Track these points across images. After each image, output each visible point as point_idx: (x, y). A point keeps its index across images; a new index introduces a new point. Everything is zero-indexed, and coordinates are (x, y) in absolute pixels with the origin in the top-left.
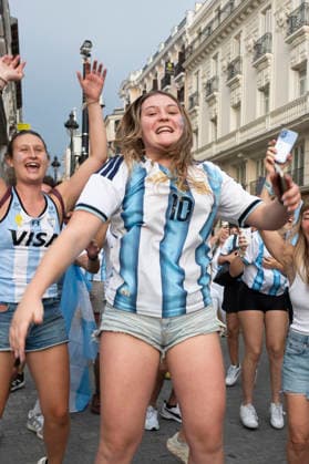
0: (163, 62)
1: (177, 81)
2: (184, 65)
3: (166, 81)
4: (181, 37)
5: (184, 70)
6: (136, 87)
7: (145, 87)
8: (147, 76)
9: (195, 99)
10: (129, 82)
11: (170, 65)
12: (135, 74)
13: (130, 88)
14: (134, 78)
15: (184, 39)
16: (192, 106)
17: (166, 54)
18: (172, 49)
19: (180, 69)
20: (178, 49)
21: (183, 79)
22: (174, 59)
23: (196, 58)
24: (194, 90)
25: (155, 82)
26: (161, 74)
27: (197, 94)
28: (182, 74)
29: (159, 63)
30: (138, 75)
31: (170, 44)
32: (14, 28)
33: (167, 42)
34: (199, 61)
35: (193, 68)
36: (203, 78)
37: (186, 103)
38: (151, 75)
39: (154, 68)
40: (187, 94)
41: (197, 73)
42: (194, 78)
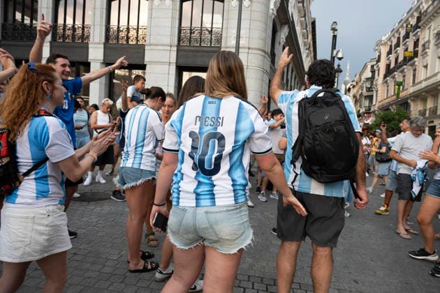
0: (405, 25)
1: (414, 35)
2: (420, 24)
3: (407, 36)
4: (419, 7)
5: (420, 28)
6: (385, 44)
7: (392, 42)
8: (394, 35)
9: (426, 45)
10: (381, 41)
11: (409, 26)
12: (385, 35)
13: (382, 44)
14: (384, 38)
15: (421, 7)
16: (424, 50)
17: (407, 19)
18: (412, 16)
19: (417, 27)
20: (416, 15)
21: (419, 33)
22: (413, 22)
23: (429, 18)
24: (426, 39)
25: (399, 38)
26: (403, 32)
27: (429, 41)
28: (418, 30)
29: (402, 26)
30: (387, 36)
31: (411, 13)
32: (313, 24)
34: (432, 19)
35: (427, 25)
36: (433, 30)
37: (420, 49)
38: (396, 34)
39: (398, 30)
40: (421, 43)
41: (430, 28)
42: (427, 31)
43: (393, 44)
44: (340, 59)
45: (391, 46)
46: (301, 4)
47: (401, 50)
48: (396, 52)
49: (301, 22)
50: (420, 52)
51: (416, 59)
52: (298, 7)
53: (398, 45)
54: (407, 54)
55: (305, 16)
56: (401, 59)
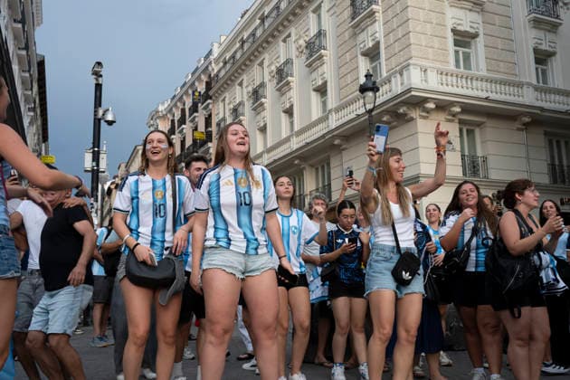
0: (190, 92)
1: (205, 108)
2: (211, 93)
3: (194, 109)
4: (207, 67)
5: (211, 98)
6: (164, 117)
7: (174, 116)
8: (175, 105)
10: (158, 112)
11: (197, 94)
12: (163, 103)
13: (159, 117)
14: (161, 108)
15: (210, 68)
17: (193, 84)
18: (199, 79)
19: (206, 96)
20: (204, 78)
21: (210, 106)
22: (201, 88)
23: (222, 86)
24: (221, 116)
25: (183, 111)
26: (189, 102)
27: (224, 119)
28: (209, 101)
29: (186, 93)
30: (166, 105)
31: (197, 74)
32: (41, 64)
33: (193, 74)
34: (225, 88)
35: (220, 94)
36: (229, 104)
37: (214, 129)
38: (179, 104)
39: (181, 97)
40: (215, 120)
41: (224, 100)
42: (221, 105)
43: (176, 119)
44: (110, 123)
45: (173, 121)
46: (20, 26)
47: (187, 128)
48: (181, 132)
49: (20, 58)
50: (214, 134)
51: (210, 144)
52: (13, 29)
53: (182, 121)
54: (197, 135)
55: (27, 48)
56: (189, 142)
